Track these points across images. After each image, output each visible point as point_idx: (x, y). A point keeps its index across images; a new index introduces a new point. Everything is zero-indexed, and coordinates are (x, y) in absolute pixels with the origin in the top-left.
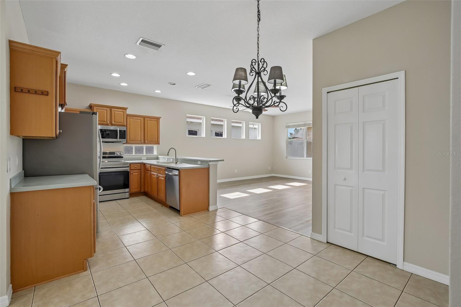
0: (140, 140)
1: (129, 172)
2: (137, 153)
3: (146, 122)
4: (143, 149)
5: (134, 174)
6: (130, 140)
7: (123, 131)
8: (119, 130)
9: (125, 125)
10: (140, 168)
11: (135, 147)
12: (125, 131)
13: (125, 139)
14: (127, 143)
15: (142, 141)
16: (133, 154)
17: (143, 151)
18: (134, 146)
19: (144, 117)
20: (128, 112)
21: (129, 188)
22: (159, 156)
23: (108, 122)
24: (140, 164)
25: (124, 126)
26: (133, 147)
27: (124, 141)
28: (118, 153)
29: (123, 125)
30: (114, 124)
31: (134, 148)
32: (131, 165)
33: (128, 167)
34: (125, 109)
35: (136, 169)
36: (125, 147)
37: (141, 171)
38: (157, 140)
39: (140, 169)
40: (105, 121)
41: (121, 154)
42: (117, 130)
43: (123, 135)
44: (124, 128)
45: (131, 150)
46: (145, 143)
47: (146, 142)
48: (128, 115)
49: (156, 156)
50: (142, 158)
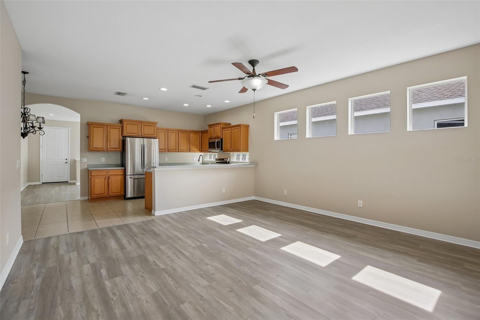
19: (231, 127)
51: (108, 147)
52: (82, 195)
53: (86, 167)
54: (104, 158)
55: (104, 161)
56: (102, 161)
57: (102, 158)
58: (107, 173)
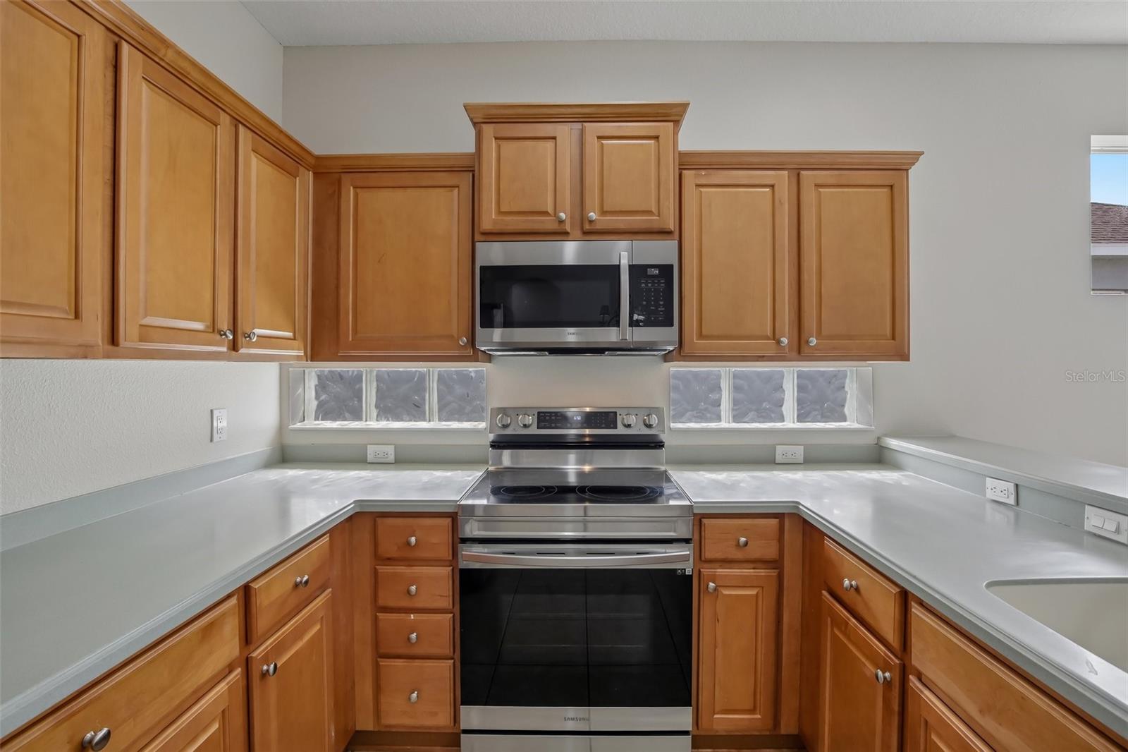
0: (769, 333)
1: (691, 577)
2: (745, 414)
3: (809, 196)
4: (780, 388)
5: (726, 592)
6: (701, 336)
8: (632, 267)
9: (671, 224)
10: (771, 552)
11: (735, 376)
12: (666, 270)
13: (670, 323)
14: (681, 352)
15: (785, 340)
16: (723, 425)
17: (780, 404)
18: (725, 372)
20: (692, 138)
21: (687, 703)
22: (893, 443)
23: (563, 215)
24: (774, 522)
25: (664, 233)
26: (719, 377)
27: (664, 336)
28: (632, 420)
29: (656, 226)
30: (598, 226)
31: (725, 385)
32: (705, 521)
33: (687, 541)
34: (671, 114)
35: (739, 555)
36: (677, 376)
37: (780, 578)
38: (888, 332)
39: (776, 564)
40: (546, 213)
41: (649, 426)
42: (617, 268)
44: (658, 252)
45: (713, 396)
46: (805, 350)
47: (813, 341)
48: (687, 162)
49: (870, 440)
50: (780, 449)
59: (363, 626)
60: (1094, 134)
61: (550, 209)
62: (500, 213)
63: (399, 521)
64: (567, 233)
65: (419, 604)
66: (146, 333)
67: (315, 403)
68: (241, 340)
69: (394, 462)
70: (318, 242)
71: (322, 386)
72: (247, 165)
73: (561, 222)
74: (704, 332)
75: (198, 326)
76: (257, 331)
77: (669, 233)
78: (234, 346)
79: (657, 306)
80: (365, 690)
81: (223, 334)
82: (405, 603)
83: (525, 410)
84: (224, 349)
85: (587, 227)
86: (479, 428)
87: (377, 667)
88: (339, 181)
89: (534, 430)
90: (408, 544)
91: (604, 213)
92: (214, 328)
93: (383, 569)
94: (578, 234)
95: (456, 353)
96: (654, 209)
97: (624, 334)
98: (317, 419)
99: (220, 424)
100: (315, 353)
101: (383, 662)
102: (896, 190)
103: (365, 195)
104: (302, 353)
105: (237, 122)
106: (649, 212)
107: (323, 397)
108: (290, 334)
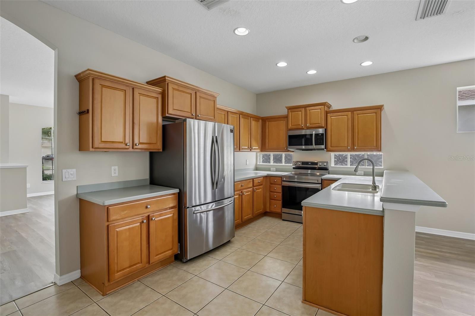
0: (346, 146)
3: (356, 116)
6: (331, 147)
7: (321, 135)
8: (315, 134)
9: (324, 125)
12: (323, 134)
13: (323, 144)
14: (328, 150)
15: (349, 147)
19: (352, 111)
22: (385, 171)
27: (322, 147)
28: (321, 164)
29: (320, 126)
30: (309, 127)
41: (325, 165)
42: (312, 134)
43: (320, 140)
44: (321, 131)
46: (354, 149)
47: (356, 148)
48: (328, 113)
51: (136, 141)
52: (62, 270)
53: (75, 193)
54: (116, 167)
55: (117, 175)
56: (113, 175)
57: (113, 168)
58: (147, 207)
59: (268, 194)
60: (458, 87)
61: (300, 124)
62: (292, 125)
63: (273, 178)
64: (303, 128)
65: (276, 191)
66: (243, 149)
67: (262, 160)
68: (252, 149)
69: (275, 171)
70: (262, 132)
71: (263, 157)
72: (252, 122)
73: (302, 126)
74: (332, 146)
75: (247, 147)
76: (254, 148)
77: (323, 127)
78: (251, 150)
79: (321, 141)
80: (268, 205)
81: (249, 148)
82: (274, 191)
83: (299, 162)
84: (249, 150)
85: (307, 127)
86: (291, 165)
87: (270, 201)
88: (265, 121)
89: (301, 166)
90: (275, 181)
91: (310, 124)
92: (248, 148)
93: (271, 185)
94: (306, 129)
95: (284, 150)
96: (320, 123)
97: (314, 147)
98: (262, 163)
99: (248, 163)
100: (262, 151)
101: (271, 200)
102: (377, 113)
103: (269, 123)
104: (259, 151)
105: (251, 117)
106: (319, 124)
107: (264, 159)
108: (258, 148)
